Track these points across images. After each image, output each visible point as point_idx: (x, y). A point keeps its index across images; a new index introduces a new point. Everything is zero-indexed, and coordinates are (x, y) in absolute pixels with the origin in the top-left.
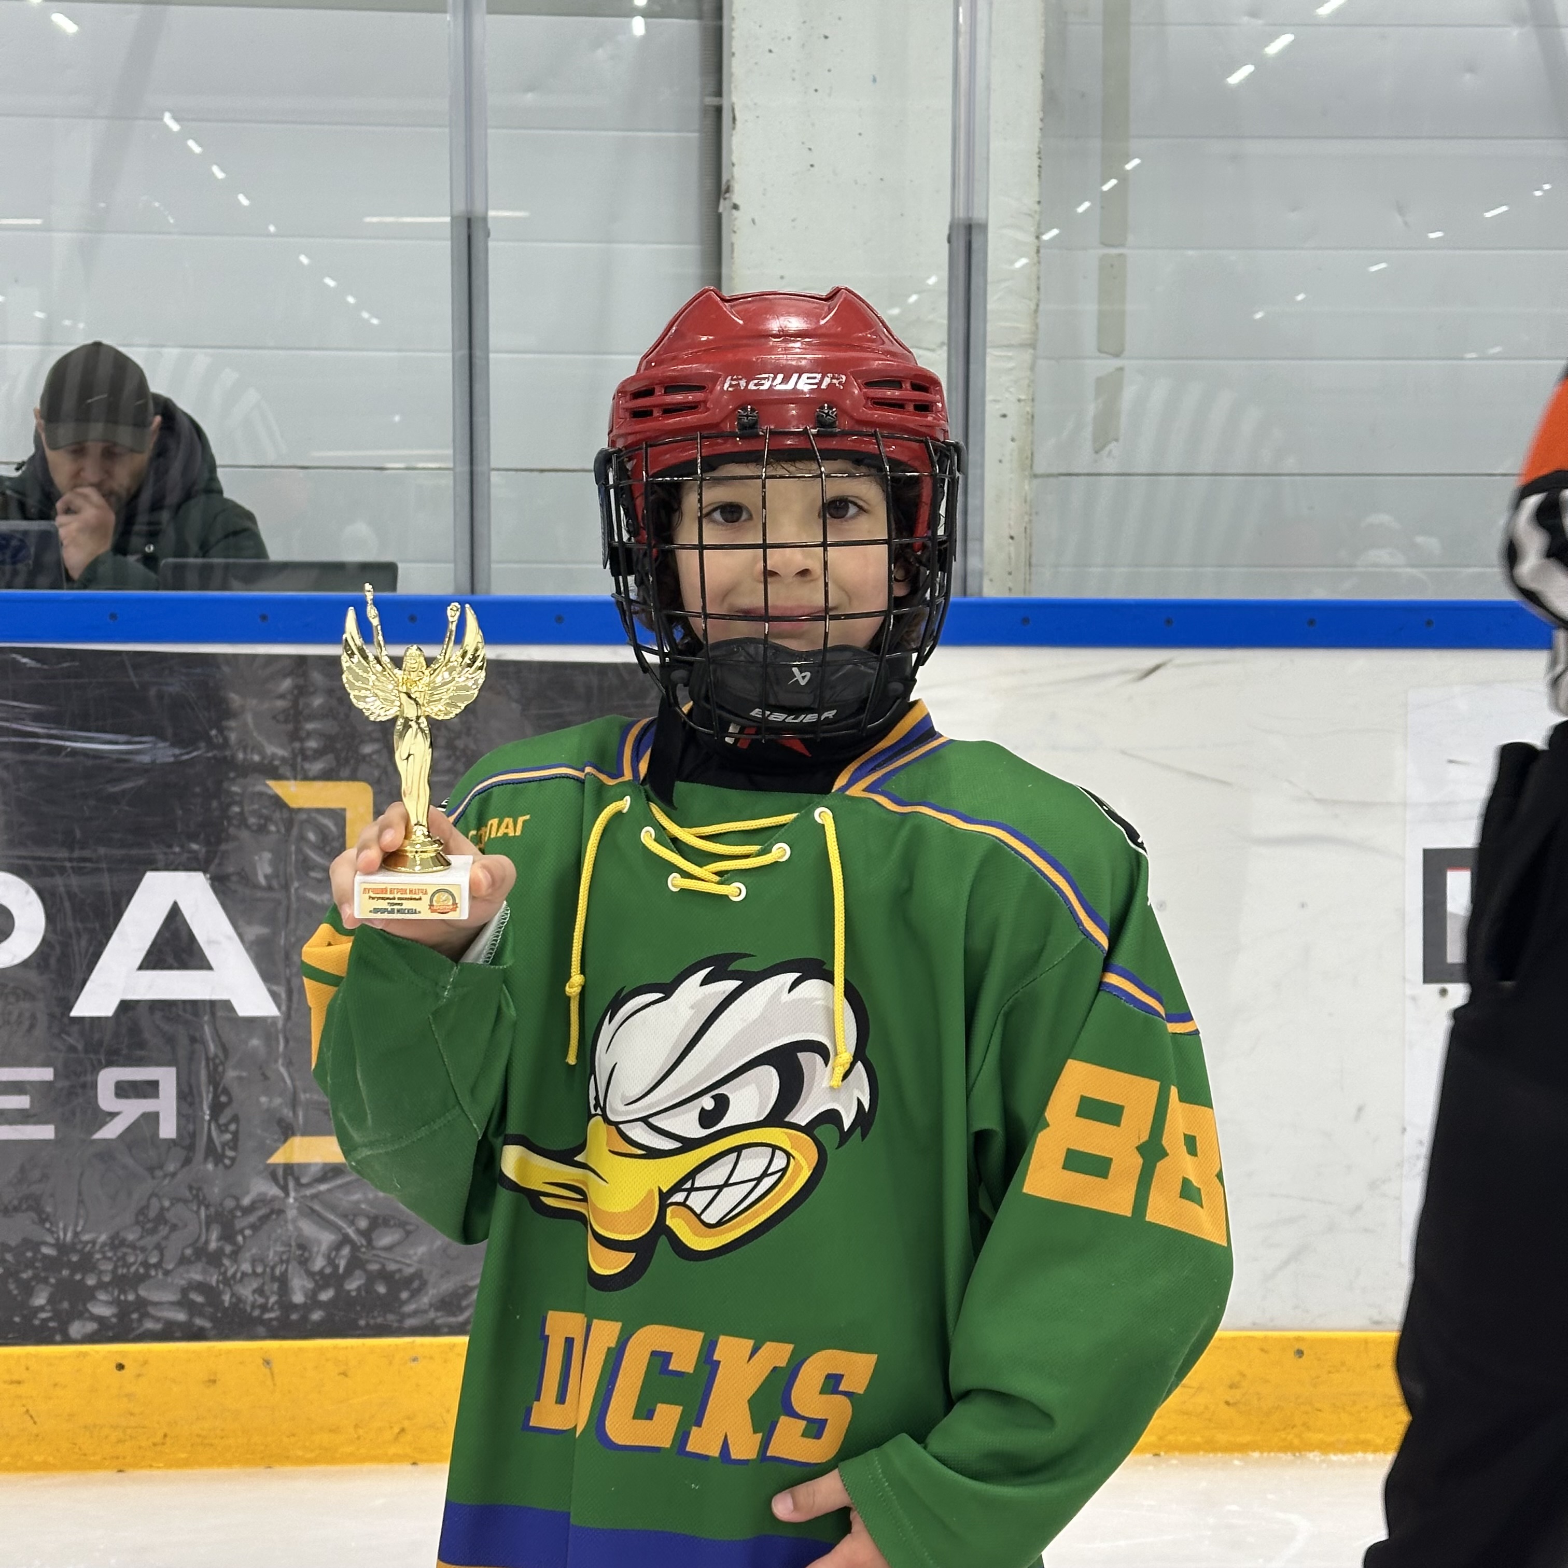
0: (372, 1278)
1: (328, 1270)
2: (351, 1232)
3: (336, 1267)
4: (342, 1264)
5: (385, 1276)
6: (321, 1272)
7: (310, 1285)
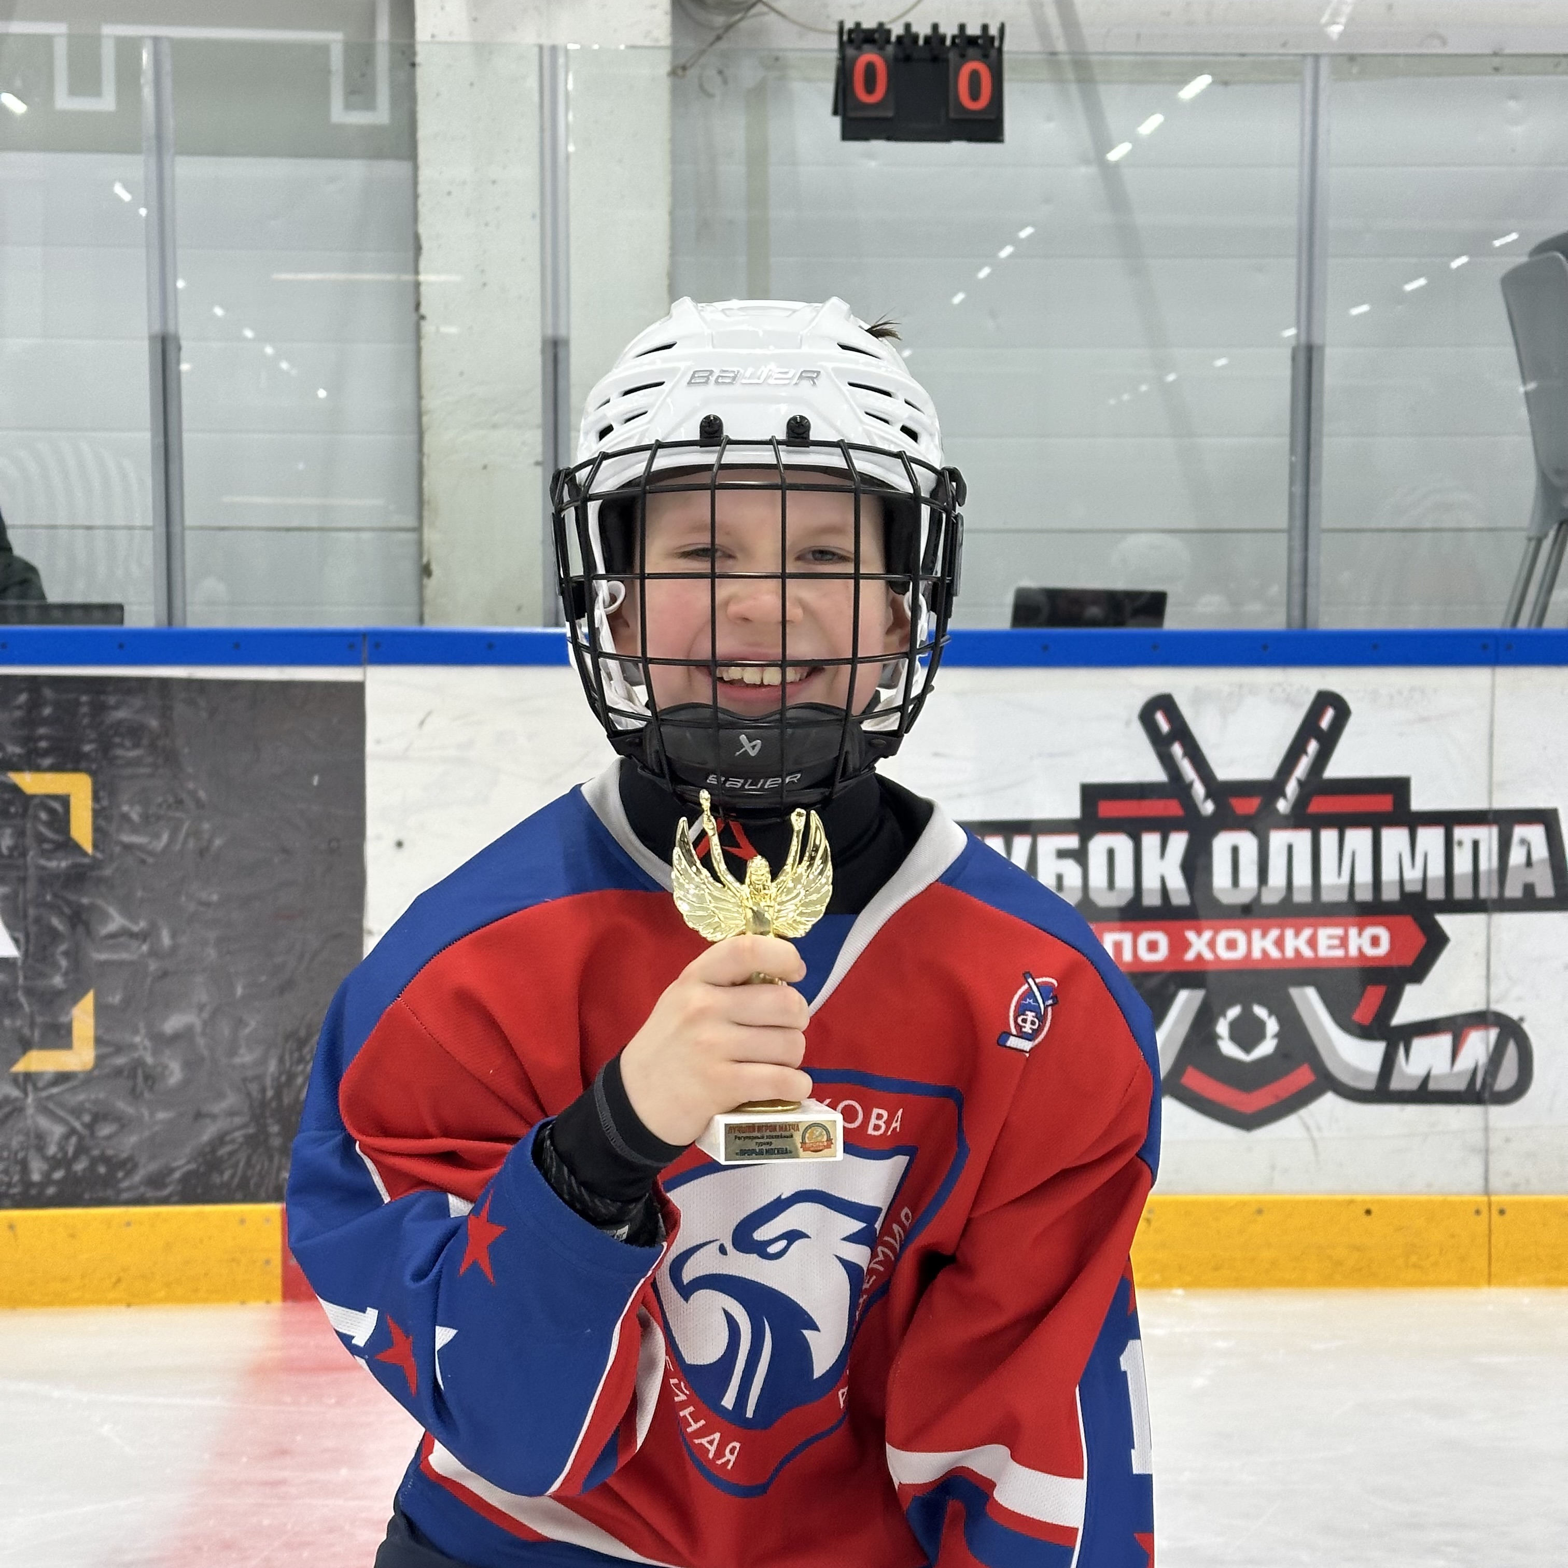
0: (94, 1162)
1: (59, 1156)
2: (77, 1125)
3: (66, 1153)
4: (71, 1150)
5: (105, 1159)
6: (54, 1157)
7: (45, 1167)
